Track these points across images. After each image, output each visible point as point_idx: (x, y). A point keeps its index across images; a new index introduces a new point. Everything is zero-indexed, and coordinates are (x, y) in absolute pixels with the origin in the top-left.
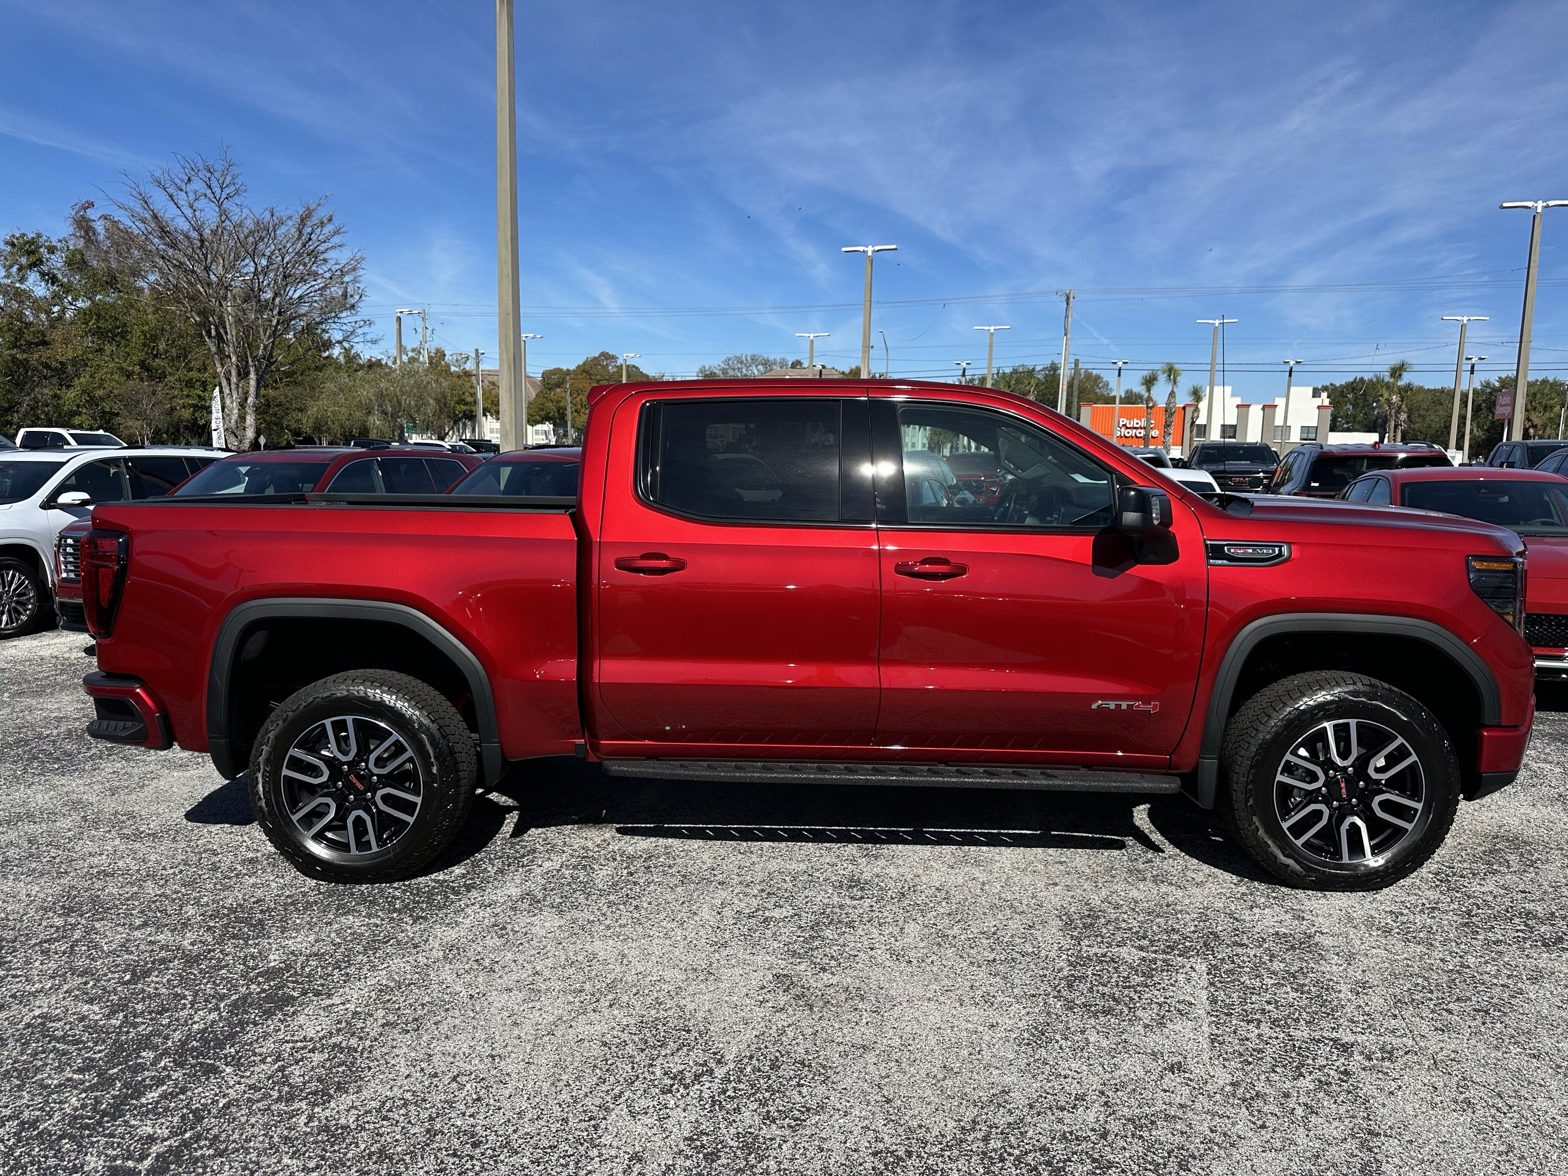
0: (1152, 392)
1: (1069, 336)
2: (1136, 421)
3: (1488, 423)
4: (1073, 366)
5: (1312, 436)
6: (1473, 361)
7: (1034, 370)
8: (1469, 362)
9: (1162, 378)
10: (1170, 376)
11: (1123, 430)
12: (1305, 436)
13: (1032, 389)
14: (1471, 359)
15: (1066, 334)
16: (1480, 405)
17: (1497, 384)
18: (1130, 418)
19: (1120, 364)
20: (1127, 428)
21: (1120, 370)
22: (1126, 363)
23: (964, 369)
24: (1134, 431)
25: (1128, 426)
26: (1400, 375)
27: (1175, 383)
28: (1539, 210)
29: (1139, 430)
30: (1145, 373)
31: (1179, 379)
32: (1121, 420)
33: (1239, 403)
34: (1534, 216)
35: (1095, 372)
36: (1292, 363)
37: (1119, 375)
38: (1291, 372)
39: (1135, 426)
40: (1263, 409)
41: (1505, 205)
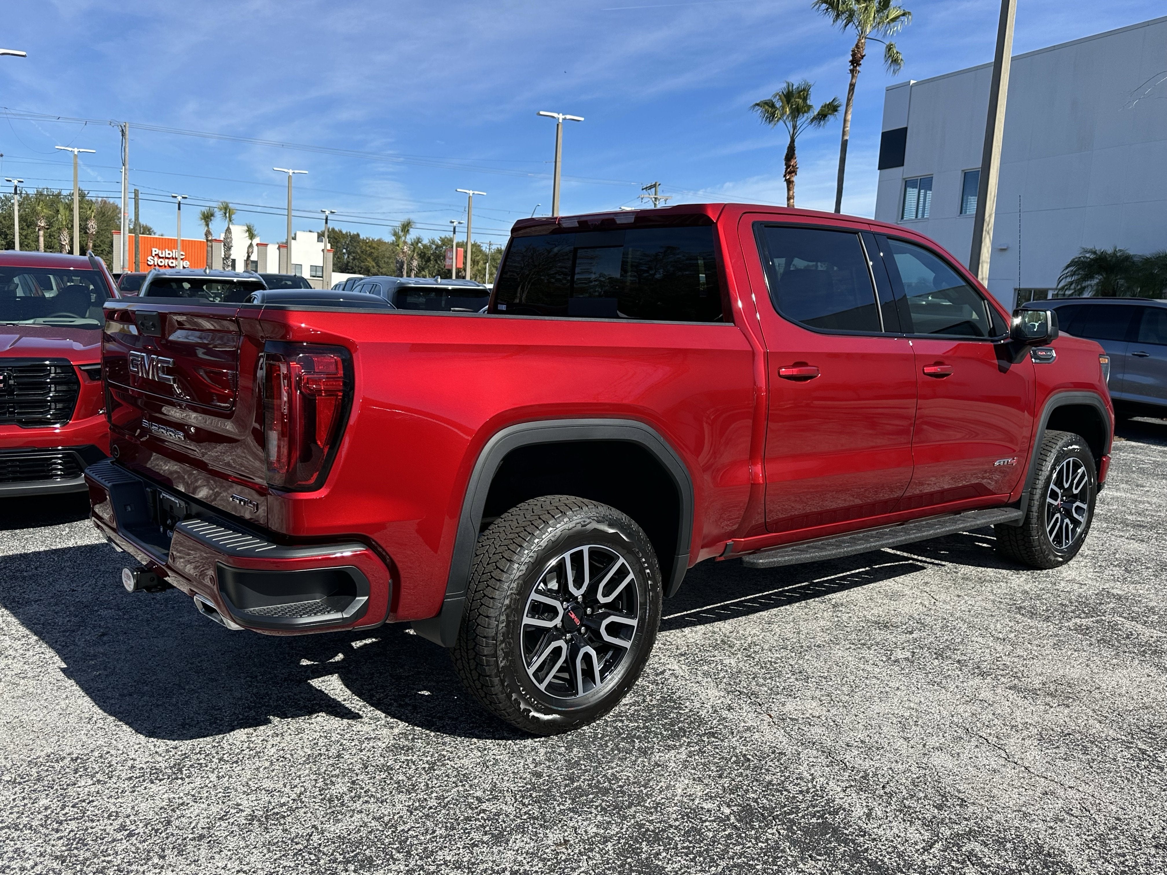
0: (210, 226)
1: (127, 167)
2: (167, 252)
3: (435, 271)
4: (133, 196)
5: (320, 274)
6: (455, 224)
7: (59, 194)
8: (452, 224)
9: (219, 214)
10: (225, 214)
11: (156, 259)
12: (314, 274)
13: (93, 214)
14: (453, 222)
15: (124, 165)
16: (430, 257)
17: (440, 243)
18: (162, 249)
19: (179, 198)
20: (160, 258)
21: (179, 204)
22: (186, 198)
23: (16, 187)
24: (167, 260)
25: (161, 255)
26: (408, 230)
27: (230, 220)
28: (561, 121)
29: (171, 260)
30: (204, 209)
31: (233, 217)
32: (154, 250)
33: (259, 242)
34: (558, 125)
35: (111, 201)
36: (327, 212)
37: (179, 209)
38: (327, 219)
39: (167, 256)
40: (279, 248)
41: (542, 113)
